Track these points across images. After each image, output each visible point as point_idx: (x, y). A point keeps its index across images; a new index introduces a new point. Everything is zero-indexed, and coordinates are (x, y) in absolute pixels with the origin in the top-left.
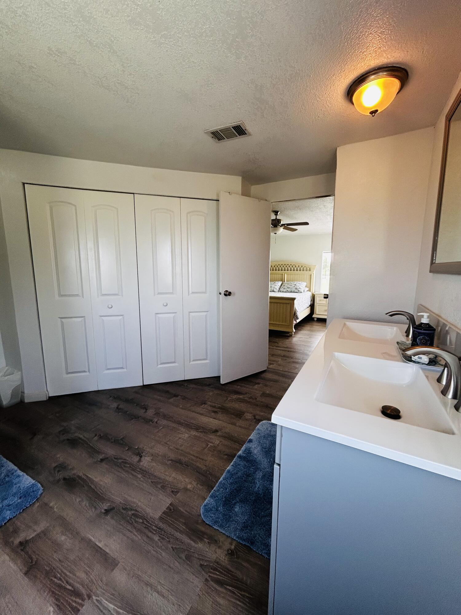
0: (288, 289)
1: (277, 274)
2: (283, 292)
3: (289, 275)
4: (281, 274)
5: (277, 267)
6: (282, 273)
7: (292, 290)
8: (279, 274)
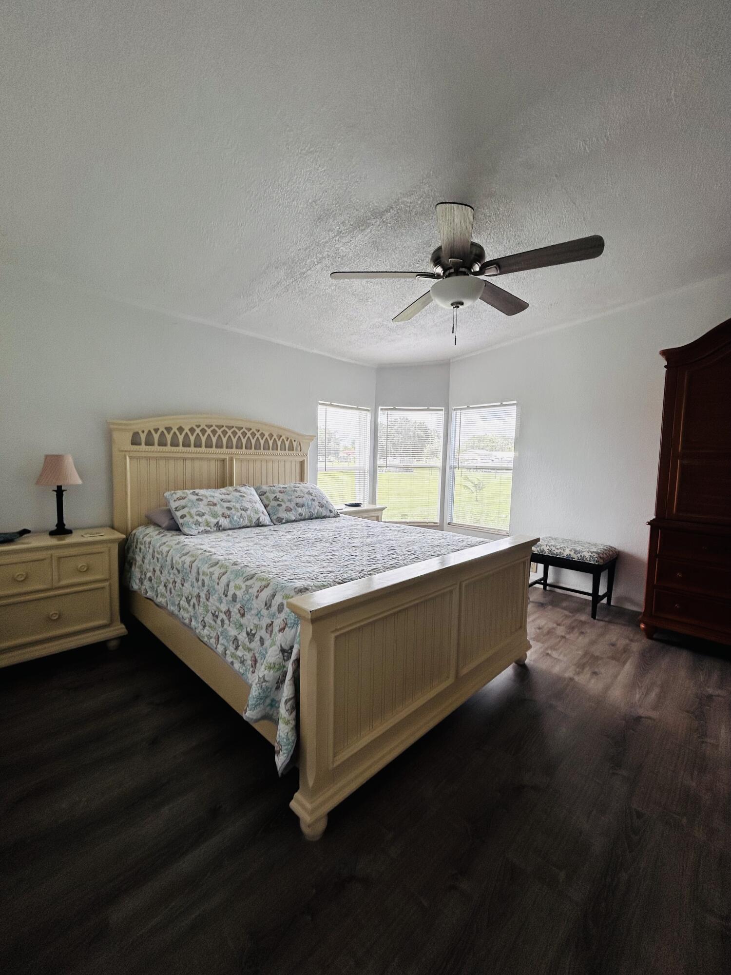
0: (300, 510)
1: (201, 459)
2: (287, 522)
3: (245, 464)
4: (217, 460)
5: (203, 435)
6: (223, 457)
7: (312, 510)
8: (209, 460)
